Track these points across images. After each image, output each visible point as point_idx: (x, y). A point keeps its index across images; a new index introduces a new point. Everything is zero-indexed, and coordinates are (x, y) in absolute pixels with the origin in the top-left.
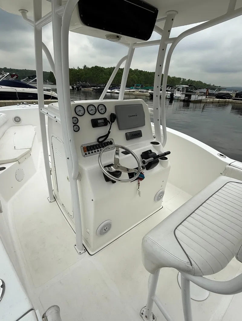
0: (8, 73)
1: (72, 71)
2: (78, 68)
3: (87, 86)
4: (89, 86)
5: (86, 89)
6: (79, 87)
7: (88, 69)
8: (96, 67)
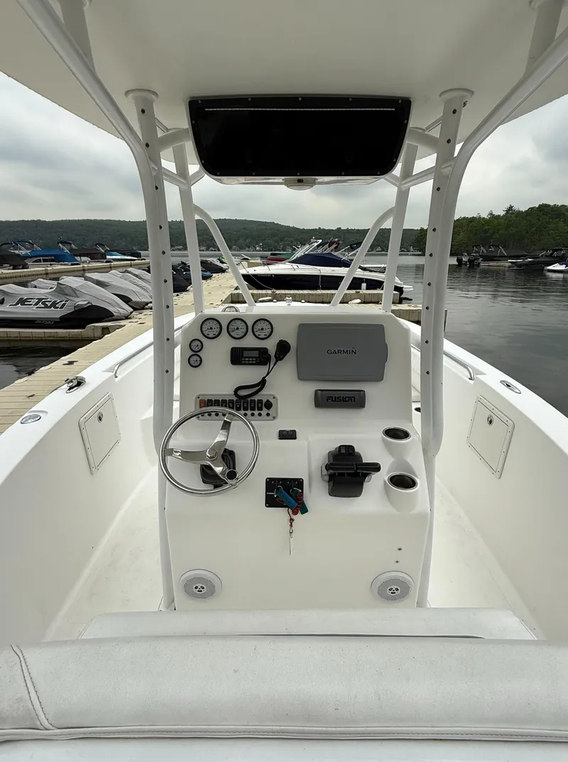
0: (321, 241)
1: (473, 223)
2: (491, 214)
3: (496, 257)
4: (505, 256)
5: (491, 264)
6: (475, 259)
7: (520, 213)
8: (544, 208)
